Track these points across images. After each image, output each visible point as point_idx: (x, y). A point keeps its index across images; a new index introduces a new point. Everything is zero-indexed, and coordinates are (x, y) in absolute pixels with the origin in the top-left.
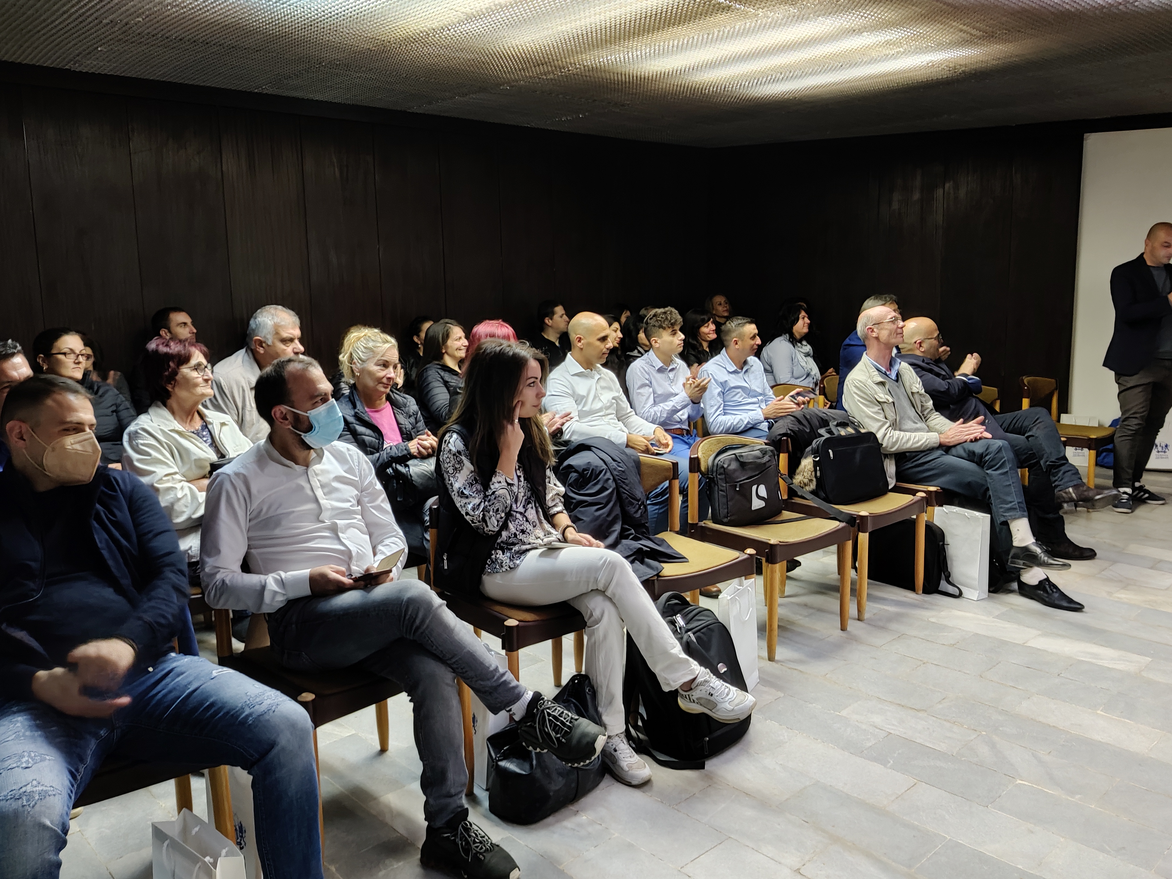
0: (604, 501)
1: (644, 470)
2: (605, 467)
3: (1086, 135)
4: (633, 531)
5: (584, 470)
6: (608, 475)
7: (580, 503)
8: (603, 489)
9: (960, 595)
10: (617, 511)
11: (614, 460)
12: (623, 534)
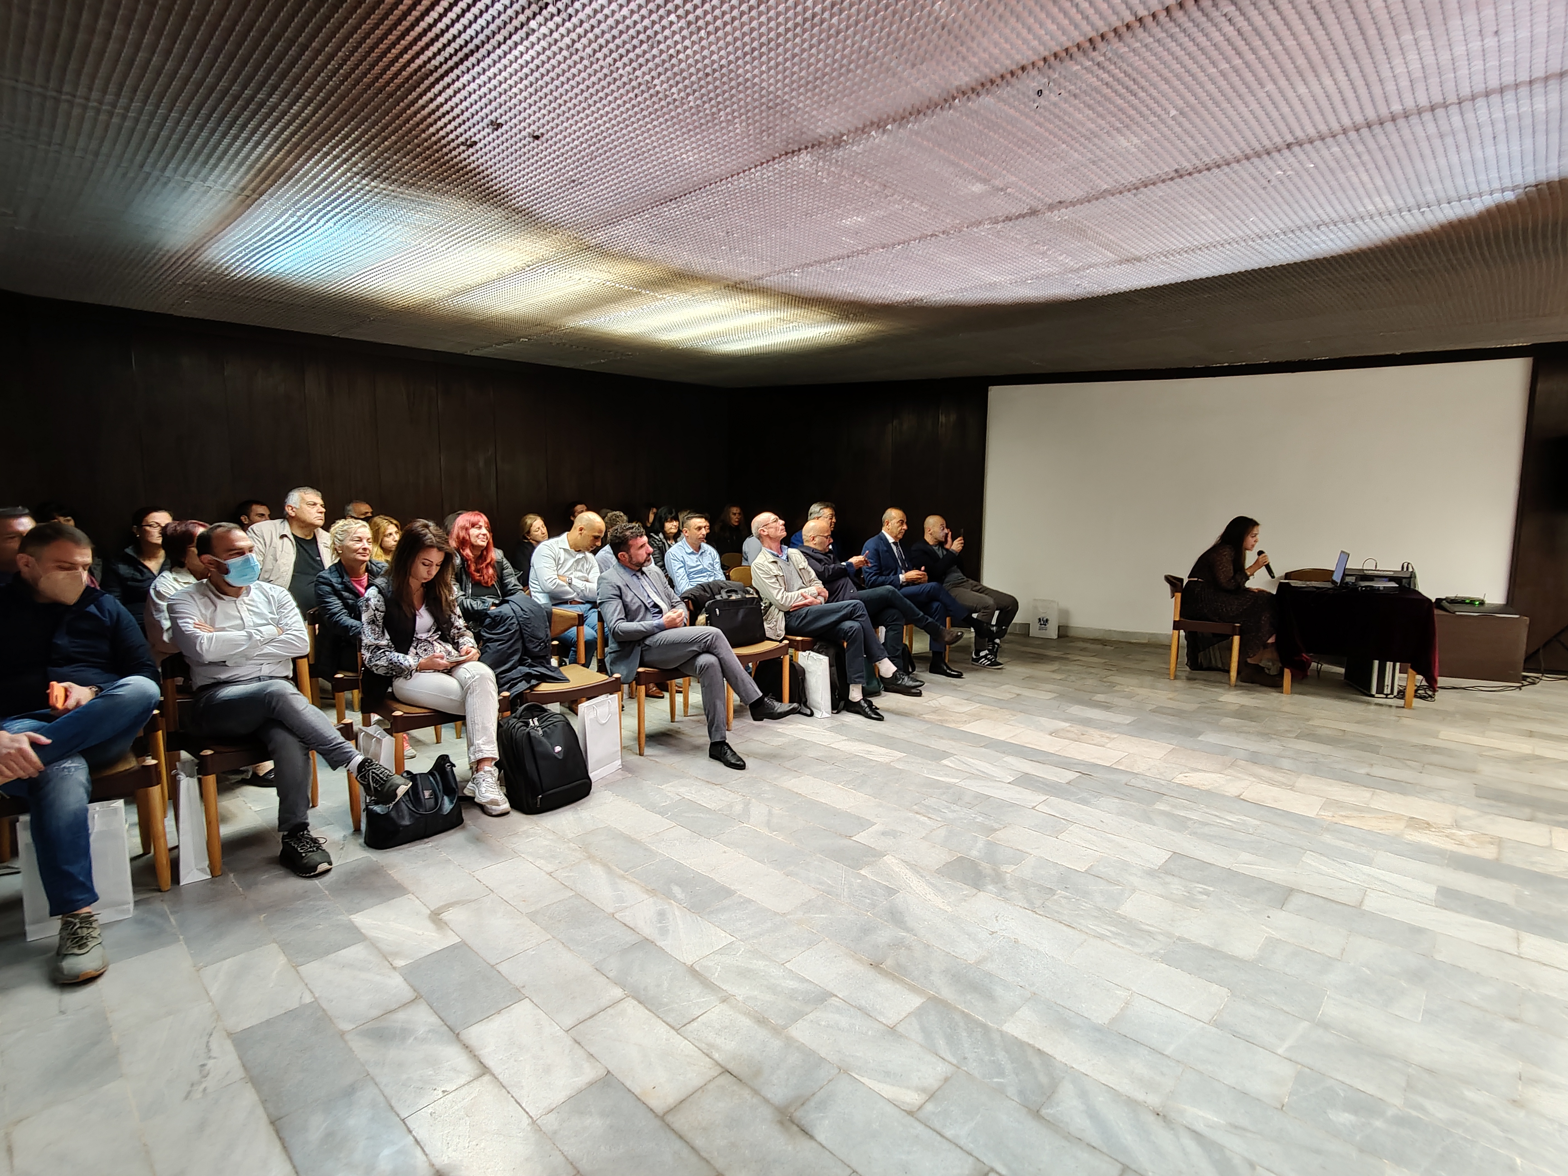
0: (506, 639)
1: (554, 619)
2: (513, 614)
3: (990, 388)
4: (529, 661)
5: (496, 616)
6: (514, 620)
7: (489, 640)
8: (508, 630)
9: (812, 715)
10: (519, 645)
11: (522, 610)
12: (521, 662)
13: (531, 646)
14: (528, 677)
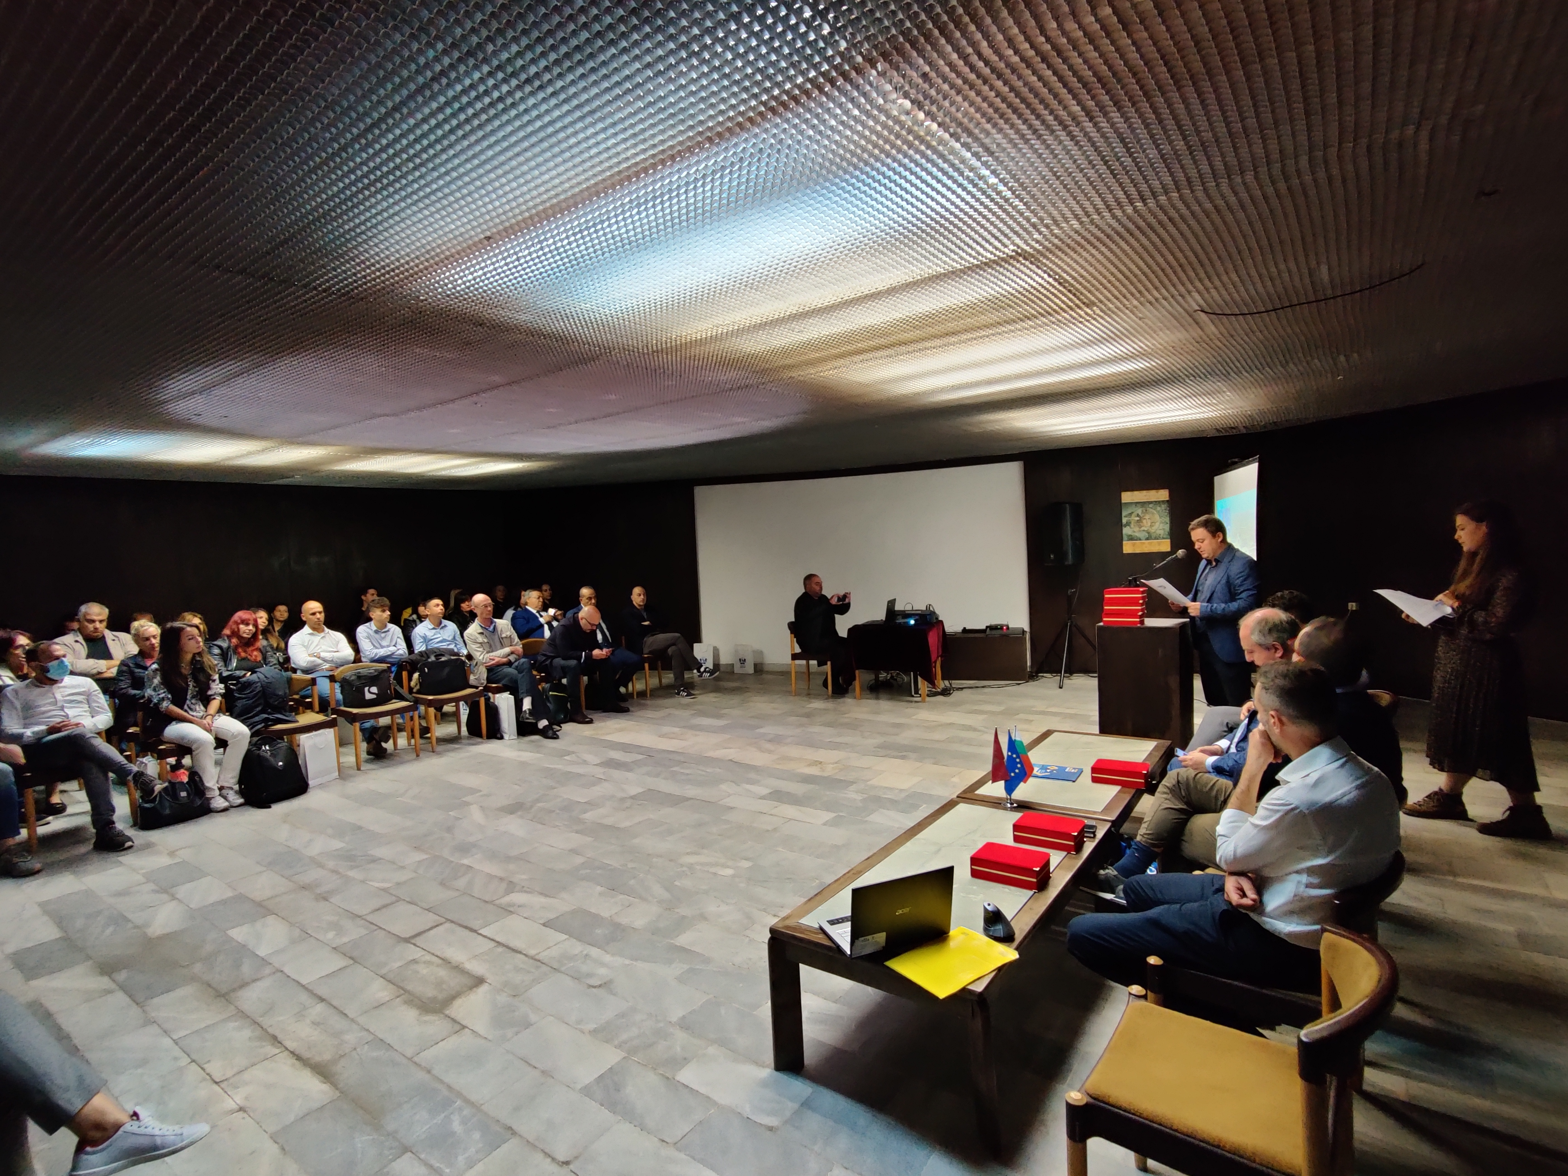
1: (293, 682)
2: (258, 680)
3: (695, 487)
4: (270, 710)
5: (245, 683)
12: (262, 712)
13: (271, 701)
14: (266, 720)
